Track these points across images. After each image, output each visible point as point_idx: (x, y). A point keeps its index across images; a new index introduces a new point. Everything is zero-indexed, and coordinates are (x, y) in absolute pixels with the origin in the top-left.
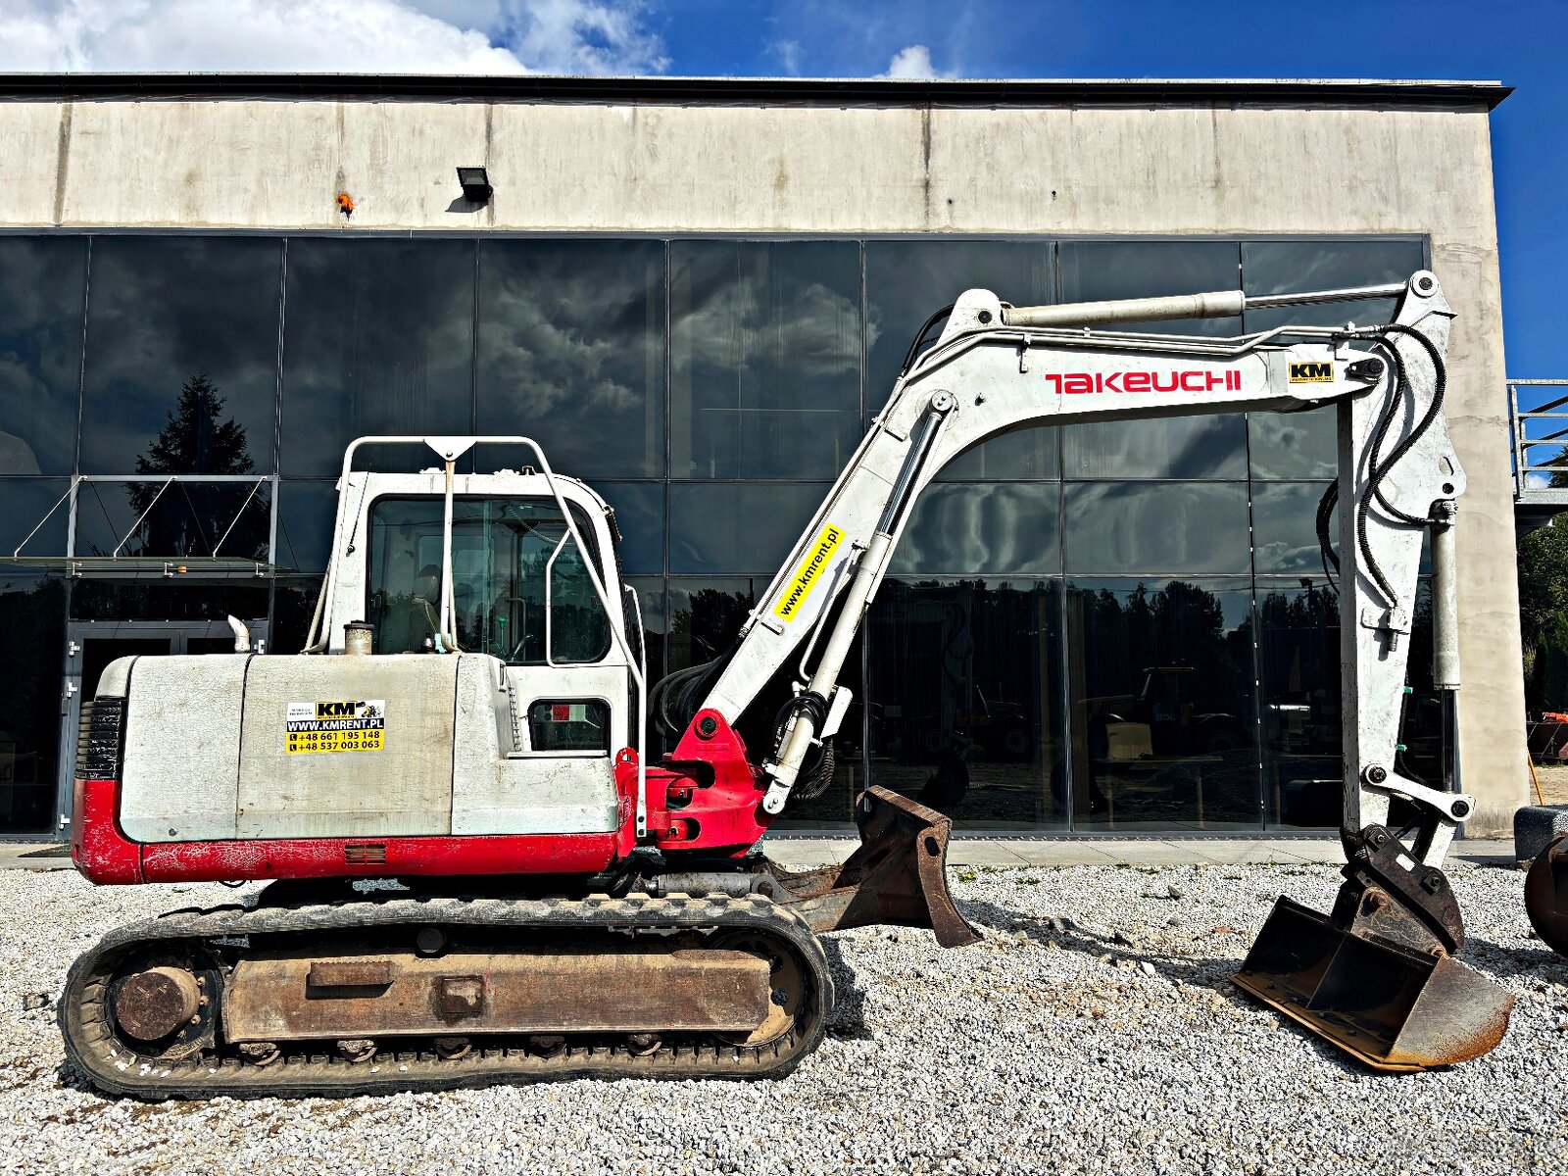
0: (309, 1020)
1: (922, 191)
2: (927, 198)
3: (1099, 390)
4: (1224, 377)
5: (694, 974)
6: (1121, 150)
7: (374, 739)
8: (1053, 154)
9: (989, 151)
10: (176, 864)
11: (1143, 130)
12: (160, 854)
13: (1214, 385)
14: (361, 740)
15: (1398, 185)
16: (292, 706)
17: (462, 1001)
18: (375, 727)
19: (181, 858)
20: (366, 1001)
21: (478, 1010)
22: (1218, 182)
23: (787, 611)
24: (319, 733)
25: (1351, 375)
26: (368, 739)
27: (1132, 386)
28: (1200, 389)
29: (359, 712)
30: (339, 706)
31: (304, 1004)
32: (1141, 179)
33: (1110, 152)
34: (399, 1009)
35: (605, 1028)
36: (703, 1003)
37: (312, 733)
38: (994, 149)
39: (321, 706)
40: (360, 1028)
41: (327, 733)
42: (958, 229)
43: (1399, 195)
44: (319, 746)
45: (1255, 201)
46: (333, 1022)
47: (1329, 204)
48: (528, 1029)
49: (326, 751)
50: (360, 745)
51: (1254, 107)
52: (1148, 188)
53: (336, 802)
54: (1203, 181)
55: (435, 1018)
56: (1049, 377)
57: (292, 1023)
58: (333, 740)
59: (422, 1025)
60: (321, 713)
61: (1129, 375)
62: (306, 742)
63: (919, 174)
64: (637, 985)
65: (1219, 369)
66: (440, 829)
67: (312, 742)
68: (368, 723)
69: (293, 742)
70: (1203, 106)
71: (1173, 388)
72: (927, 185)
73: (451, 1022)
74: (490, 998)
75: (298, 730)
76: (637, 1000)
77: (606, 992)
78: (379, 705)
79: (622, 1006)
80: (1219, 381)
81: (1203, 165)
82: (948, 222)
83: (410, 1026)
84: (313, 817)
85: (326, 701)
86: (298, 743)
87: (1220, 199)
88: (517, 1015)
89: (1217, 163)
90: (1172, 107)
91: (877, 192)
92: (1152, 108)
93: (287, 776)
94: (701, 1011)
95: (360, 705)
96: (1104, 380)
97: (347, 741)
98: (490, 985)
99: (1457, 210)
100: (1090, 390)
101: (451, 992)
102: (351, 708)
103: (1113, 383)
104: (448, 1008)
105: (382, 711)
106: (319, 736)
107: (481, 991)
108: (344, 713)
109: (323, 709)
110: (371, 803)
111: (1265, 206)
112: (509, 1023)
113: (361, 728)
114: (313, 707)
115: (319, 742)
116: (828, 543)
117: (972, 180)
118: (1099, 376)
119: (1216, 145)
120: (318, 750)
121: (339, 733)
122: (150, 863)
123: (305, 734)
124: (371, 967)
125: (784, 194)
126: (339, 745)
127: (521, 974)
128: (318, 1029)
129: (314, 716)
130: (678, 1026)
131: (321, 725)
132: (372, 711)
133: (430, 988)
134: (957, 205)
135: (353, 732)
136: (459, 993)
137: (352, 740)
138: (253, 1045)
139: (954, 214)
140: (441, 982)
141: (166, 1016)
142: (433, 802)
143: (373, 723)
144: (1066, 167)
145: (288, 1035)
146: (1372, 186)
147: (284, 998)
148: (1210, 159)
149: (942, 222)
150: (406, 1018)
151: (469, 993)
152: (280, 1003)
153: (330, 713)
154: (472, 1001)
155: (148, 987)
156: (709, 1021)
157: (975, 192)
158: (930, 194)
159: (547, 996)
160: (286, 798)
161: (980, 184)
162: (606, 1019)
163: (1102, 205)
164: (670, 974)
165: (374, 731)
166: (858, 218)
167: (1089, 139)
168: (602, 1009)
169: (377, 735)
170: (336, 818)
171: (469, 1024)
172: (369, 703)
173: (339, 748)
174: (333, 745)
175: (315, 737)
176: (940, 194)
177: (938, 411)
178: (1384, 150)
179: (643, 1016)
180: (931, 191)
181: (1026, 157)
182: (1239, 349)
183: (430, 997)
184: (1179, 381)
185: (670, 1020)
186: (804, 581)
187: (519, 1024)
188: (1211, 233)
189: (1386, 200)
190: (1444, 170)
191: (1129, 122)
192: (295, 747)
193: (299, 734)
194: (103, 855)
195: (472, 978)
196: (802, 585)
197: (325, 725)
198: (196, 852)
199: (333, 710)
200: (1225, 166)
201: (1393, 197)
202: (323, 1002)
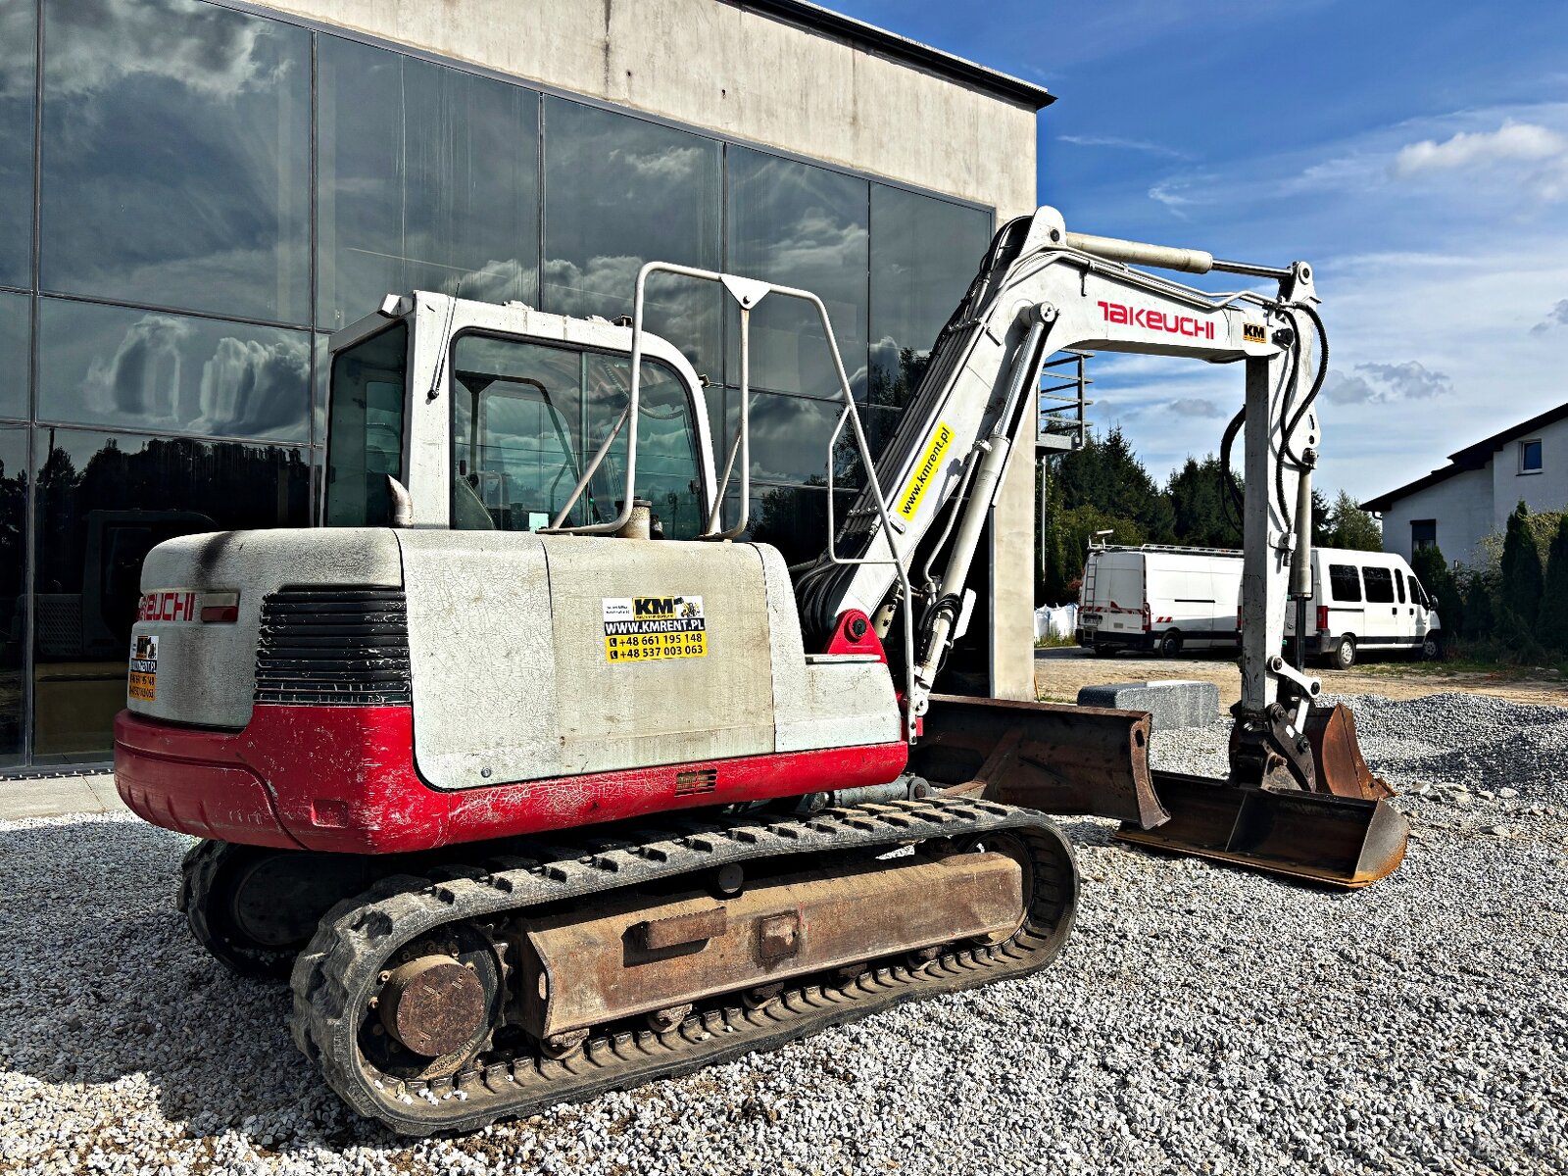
0: (629, 992)
1: (602, 53)
2: (607, 64)
3: (1132, 323)
4: (1204, 326)
5: (965, 880)
6: (781, 65)
7: (697, 643)
8: (724, 50)
9: (667, 30)
10: (490, 815)
11: (799, 50)
12: (471, 805)
13: (1199, 332)
14: (683, 645)
15: (977, 160)
16: (608, 602)
17: (779, 940)
18: (696, 629)
19: (496, 807)
20: (687, 959)
21: (793, 950)
22: (855, 119)
23: (907, 510)
24: (640, 637)
25: (1276, 340)
26: (691, 643)
27: (1152, 323)
28: (1190, 334)
29: (679, 609)
30: (656, 602)
31: (621, 974)
32: (796, 98)
33: (772, 64)
34: (719, 963)
35: (903, 947)
36: (975, 908)
37: (632, 636)
38: (671, 28)
39: (638, 602)
40: (682, 992)
41: (648, 636)
42: (635, 105)
43: (978, 167)
44: (641, 652)
45: (881, 146)
46: (653, 991)
47: (932, 164)
48: (840, 962)
49: (648, 658)
50: (683, 650)
51: (883, 57)
52: (802, 109)
53: (666, 721)
54: (844, 116)
55: (754, 965)
56: (1101, 304)
57: (611, 1000)
58: (655, 646)
59: (743, 977)
60: (638, 612)
61: (1149, 313)
62: (627, 648)
63: (599, 33)
64: (926, 898)
65: (1202, 318)
66: (766, 748)
67: (633, 647)
68: (689, 624)
69: (614, 649)
70: (845, 43)
71: (1175, 330)
72: (607, 48)
73: (768, 970)
74: (804, 936)
75: (617, 633)
76: (926, 913)
77: (901, 910)
78: (697, 601)
79: (915, 922)
80: (1202, 329)
81: (844, 101)
82: (627, 96)
83: (731, 979)
84: (641, 742)
85: (644, 596)
86: (619, 648)
87: (856, 135)
88: (828, 950)
89: (855, 102)
90: (823, 36)
91: (557, 41)
92: (808, 32)
93: (609, 693)
94: (974, 916)
95: (679, 601)
96: (1135, 312)
97: (669, 646)
98: (804, 919)
99: (1013, 192)
100: (1125, 321)
101: (770, 933)
102: (668, 602)
103: (1140, 317)
104: (768, 952)
105: (701, 610)
106: (640, 641)
107: (797, 927)
108: (663, 612)
109: (641, 607)
110: (699, 721)
111: (888, 152)
112: (822, 959)
113: (683, 631)
114: (631, 605)
115: (641, 647)
116: (941, 442)
117: (651, 56)
118: (1131, 309)
119: (854, 84)
120: (641, 657)
121: (661, 636)
122: (459, 816)
123: (625, 638)
124: (713, 916)
125: (456, 13)
126: (662, 650)
127: (832, 902)
128: (638, 1001)
129: (631, 616)
130: (959, 934)
131: (640, 627)
132: (691, 610)
133: (748, 934)
134: (636, 78)
135: (675, 634)
136: (778, 933)
137: (675, 645)
138: (568, 1035)
139: (633, 88)
140: (760, 924)
141: (465, 1018)
142: (758, 715)
143: (693, 624)
144: (735, 67)
145: (608, 1015)
146: (961, 155)
147: (600, 971)
148: (850, 97)
149: (621, 94)
150: (726, 973)
151: (786, 930)
152: (595, 978)
153: (648, 612)
154: (789, 940)
155: (439, 984)
156: (979, 924)
157: (653, 71)
158: (610, 59)
159: (852, 921)
160: (611, 719)
161: (658, 63)
162: (903, 939)
163: (764, 116)
164: (953, 883)
165: (696, 633)
166: (536, 64)
167: (755, 45)
168: (897, 928)
169: (699, 636)
170: (665, 741)
171: (787, 966)
172: (687, 599)
173: (662, 655)
174: (656, 651)
175: (636, 642)
176: (621, 61)
177: (1043, 321)
178: (970, 125)
179: (934, 931)
180: (610, 54)
181: (700, 46)
182: (1217, 304)
183: (750, 943)
184: (1179, 326)
185: (951, 929)
186: (922, 480)
187: (830, 958)
188: (848, 166)
189: (969, 170)
190: (1007, 155)
191: (788, 40)
192: (616, 653)
193: (619, 638)
194: (402, 811)
195: (787, 913)
196: (919, 483)
197: (645, 627)
198: (514, 798)
199: (651, 607)
200: (860, 104)
201: (974, 169)
202: (643, 968)
